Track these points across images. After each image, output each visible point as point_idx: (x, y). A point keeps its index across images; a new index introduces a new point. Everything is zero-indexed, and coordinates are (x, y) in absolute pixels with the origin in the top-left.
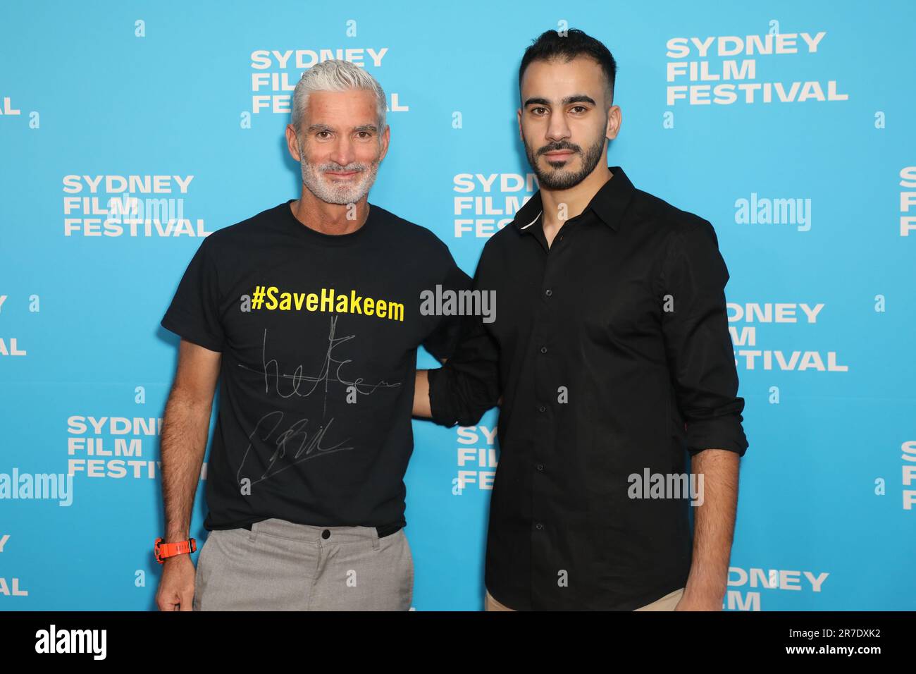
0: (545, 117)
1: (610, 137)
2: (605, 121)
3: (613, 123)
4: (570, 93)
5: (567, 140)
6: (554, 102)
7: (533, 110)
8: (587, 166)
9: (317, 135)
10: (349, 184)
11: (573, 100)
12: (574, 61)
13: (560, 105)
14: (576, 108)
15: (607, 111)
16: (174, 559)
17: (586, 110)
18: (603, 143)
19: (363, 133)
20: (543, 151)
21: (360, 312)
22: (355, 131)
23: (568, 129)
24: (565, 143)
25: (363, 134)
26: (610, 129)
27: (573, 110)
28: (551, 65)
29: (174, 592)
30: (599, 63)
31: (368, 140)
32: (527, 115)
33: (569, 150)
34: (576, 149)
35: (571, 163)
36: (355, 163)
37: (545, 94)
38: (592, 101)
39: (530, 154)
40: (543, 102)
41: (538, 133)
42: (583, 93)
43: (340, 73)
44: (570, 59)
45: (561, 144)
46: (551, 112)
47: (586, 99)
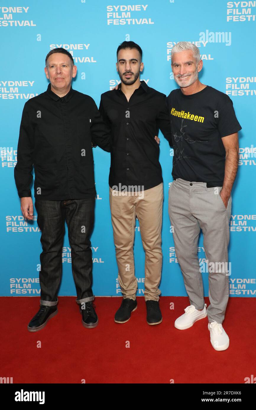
0: (124, 65)
1: (141, 71)
2: (140, 66)
3: (142, 67)
4: (131, 58)
6: (127, 60)
7: (121, 63)
9: (175, 66)
10: (185, 81)
11: (132, 60)
13: (129, 61)
17: (135, 63)
18: (140, 73)
20: (124, 74)
22: (185, 63)
23: (131, 68)
24: (130, 72)
25: (189, 64)
26: (141, 69)
27: (132, 63)
28: (126, 50)
30: (138, 50)
32: (119, 64)
33: (131, 74)
34: (133, 73)
35: (131, 78)
36: (187, 73)
37: (124, 58)
38: (137, 60)
39: (121, 75)
40: (124, 60)
41: (123, 69)
42: (134, 58)
43: (180, 47)
44: (131, 49)
45: (129, 72)
46: (126, 63)
47: (135, 60)
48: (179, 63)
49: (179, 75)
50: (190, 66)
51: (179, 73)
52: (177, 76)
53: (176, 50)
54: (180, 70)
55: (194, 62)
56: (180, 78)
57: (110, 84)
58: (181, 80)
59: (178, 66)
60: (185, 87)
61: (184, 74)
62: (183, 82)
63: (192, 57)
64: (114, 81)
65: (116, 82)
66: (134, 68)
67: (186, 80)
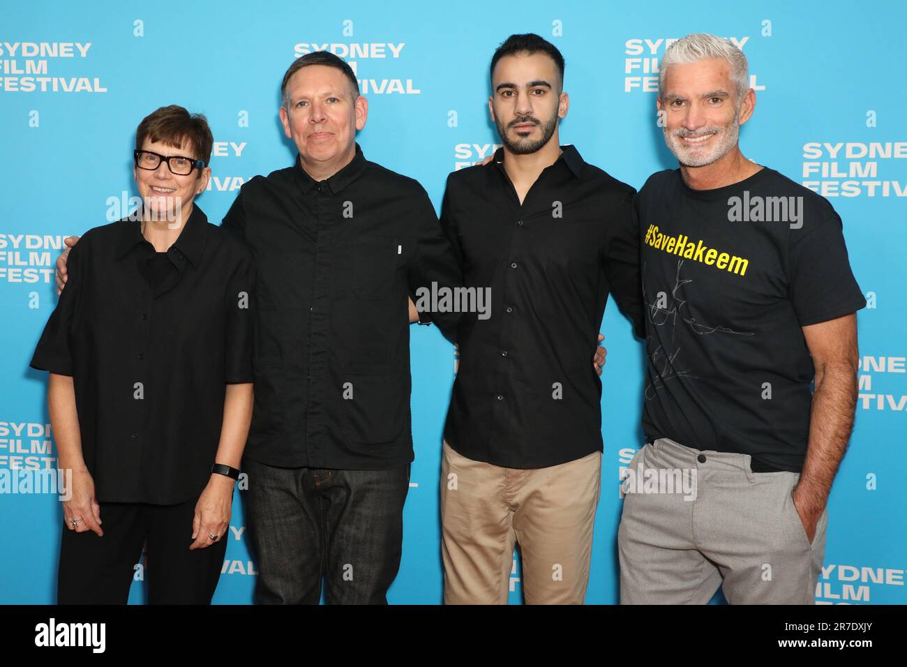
0: (511, 100)
1: (561, 116)
2: (557, 104)
3: (563, 106)
4: (533, 79)
5: (531, 116)
6: (521, 86)
7: (503, 93)
8: (545, 137)
10: (699, 149)
11: (534, 84)
13: (525, 88)
14: (536, 91)
15: (559, 95)
17: (545, 92)
18: (555, 122)
19: (715, 98)
20: (511, 124)
22: (705, 97)
23: (531, 107)
24: (529, 117)
25: (716, 100)
26: (561, 110)
27: (534, 93)
28: (517, 58)
30: (553, 58)
31: (720, 104)
32: (498, 97)
33: (532, 122)
34: (537, 122)
35: (534, 132)
36: (706, 126)
37: (512, 81)
38: (549, 86)
39: (501, 128)
40: (511, 86)
41: (507, 111)
42: (542, 80)
43: (692, 47)
45: (526, 118)
46: (517, 94)
47: (543, 83)
48: (683, 96)
49: (682, 129)
50: (716, 105)
51: (684, 123)
52: (677, 132)
53: (679, 57)
54: (688, 114)
55: (732, 93)
56: (686, 139)
58: (686, 146)
59: (679, 102)
60: (698, 165)
61: (697, 128)
62: (692, 150)
63: (727, 79)
66: (542, 108)
67: (702, 146)
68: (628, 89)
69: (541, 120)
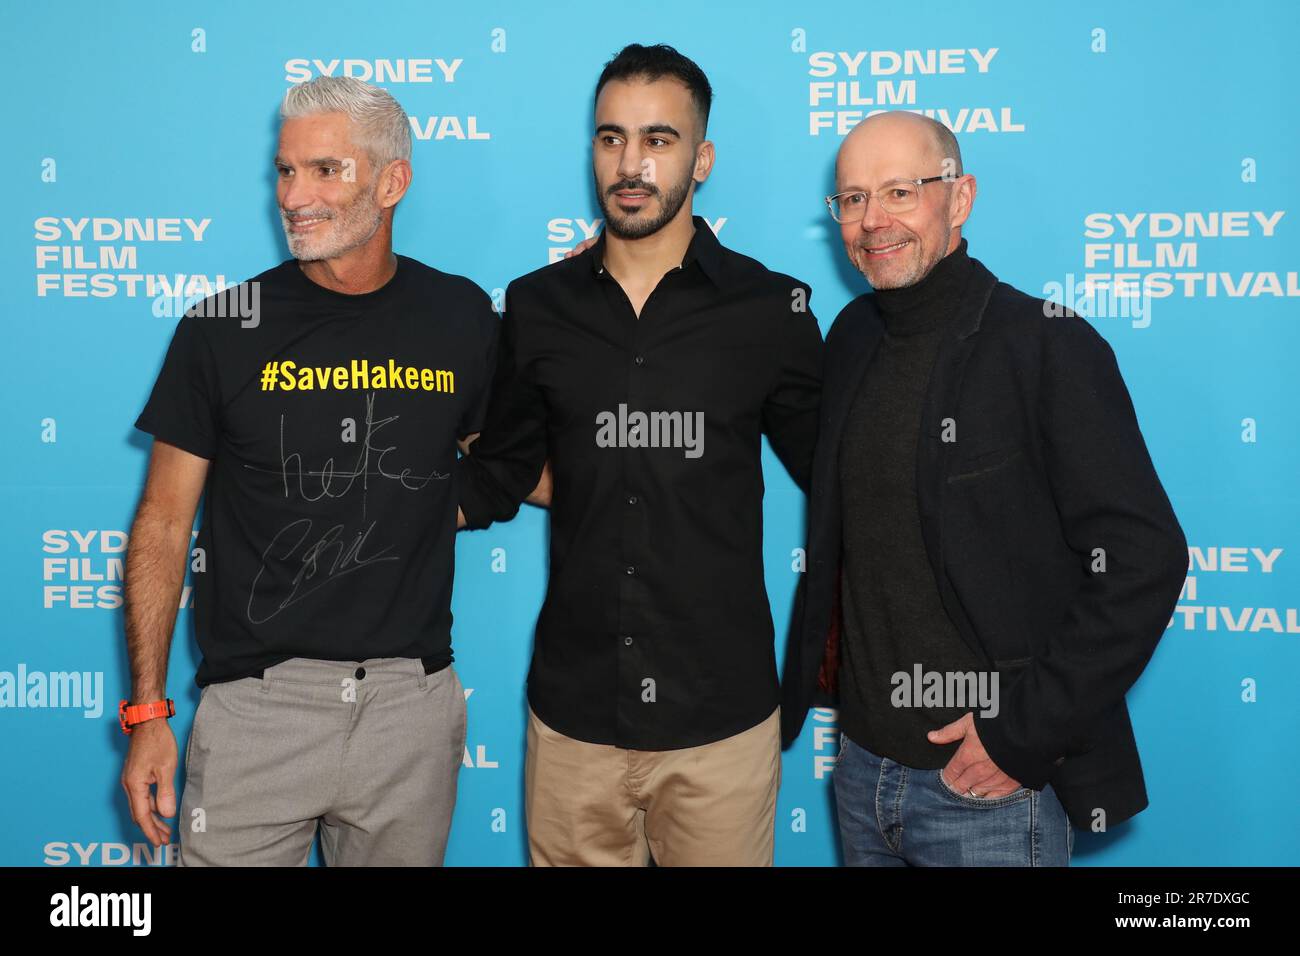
0: (616, 150)
1: (699, 179)
2: (691, 159)
3: (703, 162)
4: (650, 122)
5: (641, 178)
6: (631, 131)
7: (605, 139)
8: (666, 211)
11: (652, 130)
12: (657, 83)
13: (637, 136)
14: (655, 140)
15: (696, 146)
16: (148, 725)
17: (668, 143)
18: (689, 186)
20: (615, 189)
21: (402, 386)
23: (642, 166)
24: (640, 182)
26: (699, 169)
28: (629, 85)
29: (149, 767)
30: (689, 87)
32: (598, 146)
33: (644, 190)
34: (652, 190)
35: (648, 206)
37: (617, 121)
38: (676, 133)
39: (600, 192)
40: (616, 129)
41: (608, 167)
42: (665, 124)
44: (652, 80)
45: (637, 183)
46: (625, 143)
47: (667, 130)
57: (551, 238)
64: (569, 222)
65: (575, 227)
66: (658, 168)
68: (814, 131)
69: (660, 188)
